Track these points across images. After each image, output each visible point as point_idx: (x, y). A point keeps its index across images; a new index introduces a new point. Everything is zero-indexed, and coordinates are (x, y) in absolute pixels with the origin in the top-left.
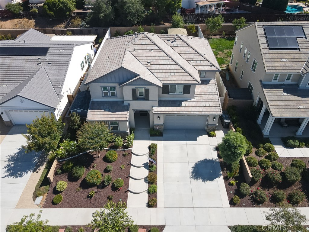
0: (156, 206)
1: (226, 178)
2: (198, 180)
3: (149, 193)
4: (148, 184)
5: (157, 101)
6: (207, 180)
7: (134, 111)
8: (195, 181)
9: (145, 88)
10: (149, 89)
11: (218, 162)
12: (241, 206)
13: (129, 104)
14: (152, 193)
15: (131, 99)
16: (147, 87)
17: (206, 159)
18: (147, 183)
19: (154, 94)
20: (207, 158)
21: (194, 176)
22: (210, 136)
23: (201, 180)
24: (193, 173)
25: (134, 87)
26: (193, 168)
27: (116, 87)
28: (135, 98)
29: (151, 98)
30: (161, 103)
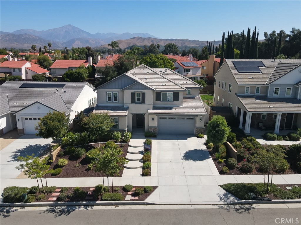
0: (150, 175)
1: (214, 160)
2: (189, 161)
3: (143, 168)
4: (142, 163)
5: (151, 104)
6: (197, 160)
7: (132, 114)
8: (187, 161)
9: (142, 91)
10: (145, 93)
11: (207, 151)
12: (230, 174)
13: (128, 107)
14: (146, 167)
15: (130, 102)
16: (144, 91)
17: (196, 149)
18: (141, 162)
19: (150, 97)
20: (197, 149)
21: (185, 158)
22: (198, 137)
23: (191, 160)
24: (184, 157)
25: (133, 91)
26: (184, 154)
27: (118, 92)
28: (133, 102)
29: (146, 102)
30: (154, 108)
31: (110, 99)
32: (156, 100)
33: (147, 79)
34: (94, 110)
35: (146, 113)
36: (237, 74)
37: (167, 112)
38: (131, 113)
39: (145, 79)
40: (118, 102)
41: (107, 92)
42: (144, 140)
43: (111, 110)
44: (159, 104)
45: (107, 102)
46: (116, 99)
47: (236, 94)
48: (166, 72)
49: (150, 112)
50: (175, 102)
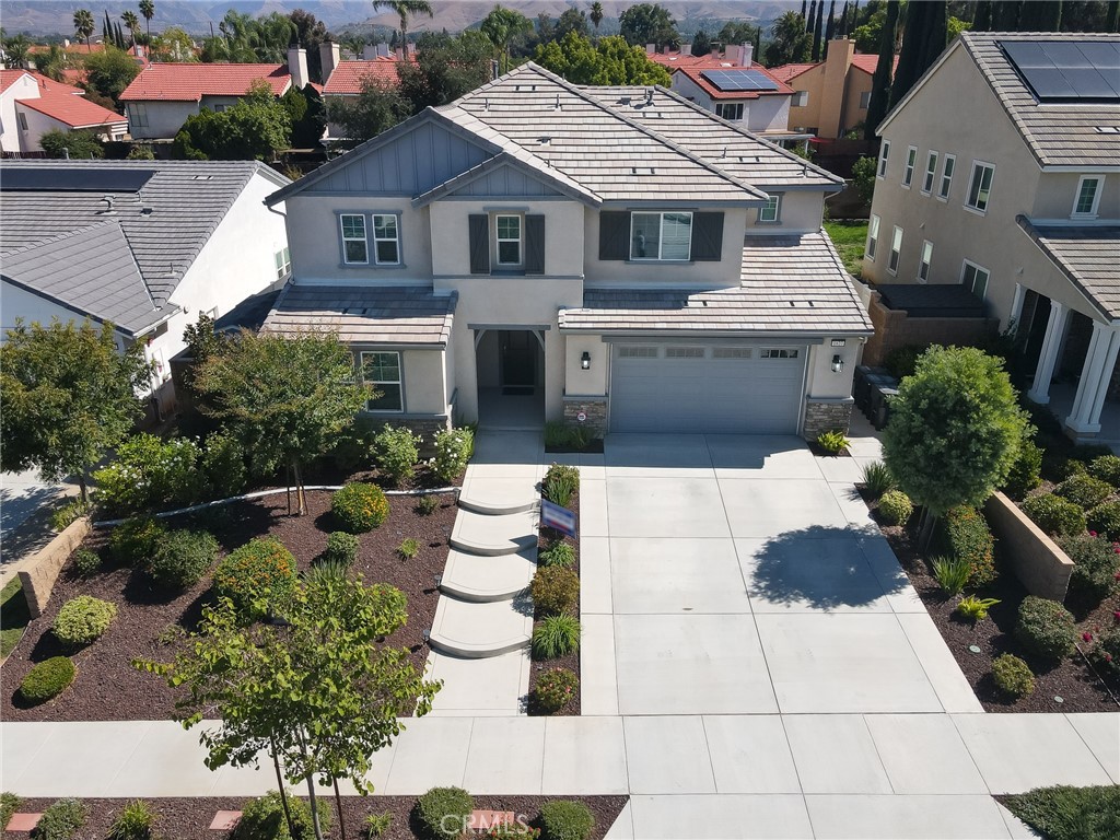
0: (574, 709)
1: (933, 597)
2: (793, 603)
3: (536, 652)
4: (531, 619)
5: (578, 278)
6: (836, 603)
7: (476, 332)
8: (779, 607)
9: (527, 208)
10: (544, 216)
11: (877, 537)
12: (1047, 707)
13: (455, 295)
14: (551, 651)
15: (465, 268)
16: (535, 207)
17: (820, 528)
18: (526, 614)
19: (568, 240)
20: (824, 524)
21: (767, 587)
22: (820, 450)
23: (805, 602)
24: (759, 575)
25: (477, 207)
26: (757, 557)
27: (399, 213)
28: (479, 266)
29: (550, 266)
30: (594, 298)
31: (356, 252)
32: (605, 254)
33: (554, 141)
34: (273, 312)
35: (549, 327)
36: (1032, 109)
37: (663, 319)
38: (470, 326)
39: (544, 140)
40: (403, 266)
41: (337, 213)
42: (540, 471)
43: (364, 314)
44: (620, 274)
45: (342, 266)
46: (388, 252)
47: (1021, 219)
48: (649, 104)
49: (571, 318)
50: (704, 268)
